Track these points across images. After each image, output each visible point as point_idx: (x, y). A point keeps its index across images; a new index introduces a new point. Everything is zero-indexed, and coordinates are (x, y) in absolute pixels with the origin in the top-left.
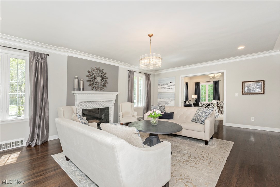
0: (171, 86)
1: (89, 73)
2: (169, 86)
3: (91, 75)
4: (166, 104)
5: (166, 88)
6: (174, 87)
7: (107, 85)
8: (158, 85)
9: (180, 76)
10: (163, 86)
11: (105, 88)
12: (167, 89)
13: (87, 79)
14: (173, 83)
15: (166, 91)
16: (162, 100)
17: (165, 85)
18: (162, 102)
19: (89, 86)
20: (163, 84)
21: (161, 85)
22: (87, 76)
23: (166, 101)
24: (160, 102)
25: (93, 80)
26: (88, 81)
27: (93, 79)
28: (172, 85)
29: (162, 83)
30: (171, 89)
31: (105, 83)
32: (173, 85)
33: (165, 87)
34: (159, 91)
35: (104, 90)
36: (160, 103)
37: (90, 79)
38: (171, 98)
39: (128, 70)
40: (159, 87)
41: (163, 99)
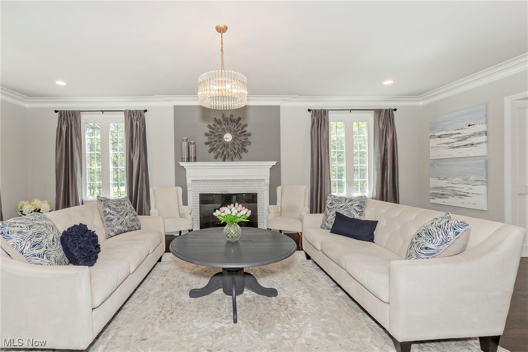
0: (470, 136)
1: (209, 129)
2: (465, 138)
3: (214, 133)
4: (457, 195)
5: (456, 144)
6: (483, 138)
7: (247, 147)
8: (431, 137)
9: (506, 99)
10: (447, 140)
11: (243, 155)
12: (458, 147)
13: (206, 139)
14: (482, 128)
15: (455, 153)
16: (443, 183)
17: (451, 135)
18: (442, 188)
19: (210, 153)
20: (445, 133)
21: (439, 137)
22: (206, 135)
23: (454, 185)
24: (438, 188)
25: (215, 141)
26: (207, 144)
27: (217, 139)
28: (474, 135)
29: (443, 130)
30: (473, 148)
31: (243, 144)
32: (480, 134)
33: (452, 140)
34: (434, 154)
35: (240, 158)
36: (437, 192)
37: (211, 138)
38: (472, 178)
39: (309, 110)
40: (433, 142)
41: (445, 179)
